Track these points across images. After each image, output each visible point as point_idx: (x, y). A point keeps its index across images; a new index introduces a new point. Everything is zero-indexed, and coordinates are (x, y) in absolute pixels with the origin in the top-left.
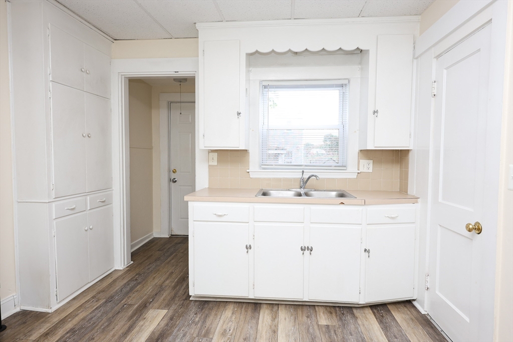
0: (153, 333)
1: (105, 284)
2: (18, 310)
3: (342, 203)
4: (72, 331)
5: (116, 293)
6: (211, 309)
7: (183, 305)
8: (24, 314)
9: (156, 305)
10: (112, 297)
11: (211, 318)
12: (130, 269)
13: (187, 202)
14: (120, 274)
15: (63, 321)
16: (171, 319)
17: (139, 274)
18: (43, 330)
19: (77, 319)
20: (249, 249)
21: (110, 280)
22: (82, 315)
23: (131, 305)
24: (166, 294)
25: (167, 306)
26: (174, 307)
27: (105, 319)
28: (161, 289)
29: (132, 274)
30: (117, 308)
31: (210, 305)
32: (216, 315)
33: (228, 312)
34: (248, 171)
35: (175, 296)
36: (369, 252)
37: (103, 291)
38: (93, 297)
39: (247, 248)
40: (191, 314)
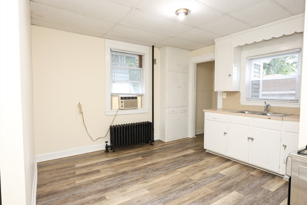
0: (186, 154)
1: (183, 140)
2: (159, 139)
3: (269, 118)
4: (167, 147)
5: (184, 143)
6: (210, 155)
7: (201, 152)
8: (160, 140)
9: (193, 149)
10: (182, 143)
11: (208, 157)
12: (194, 138)
13: (204, 112)
14: (189, 139)
15: (167, 144)
16: (194, 153)
17: (195, 140)
18: (161, 145)
19: (170, 145)
20: (225, 134)
21: (185, 139)
22: (171, 145)
23: (186, 147)
24: (198, 148)
25: (196, 150)
26: (198, 151)
27: (176, 147)
28: (199, 146)
29: (193, 140)
30: (181, 146)
31: (210, 154)
32: (210, 157)
33: (215, 158)
34: (239, 101)
35: (201, 149)
36: (285, 147)
37: (181, 141)
38: (177, 142)
39: (225, 133)
40: (202, 154)
